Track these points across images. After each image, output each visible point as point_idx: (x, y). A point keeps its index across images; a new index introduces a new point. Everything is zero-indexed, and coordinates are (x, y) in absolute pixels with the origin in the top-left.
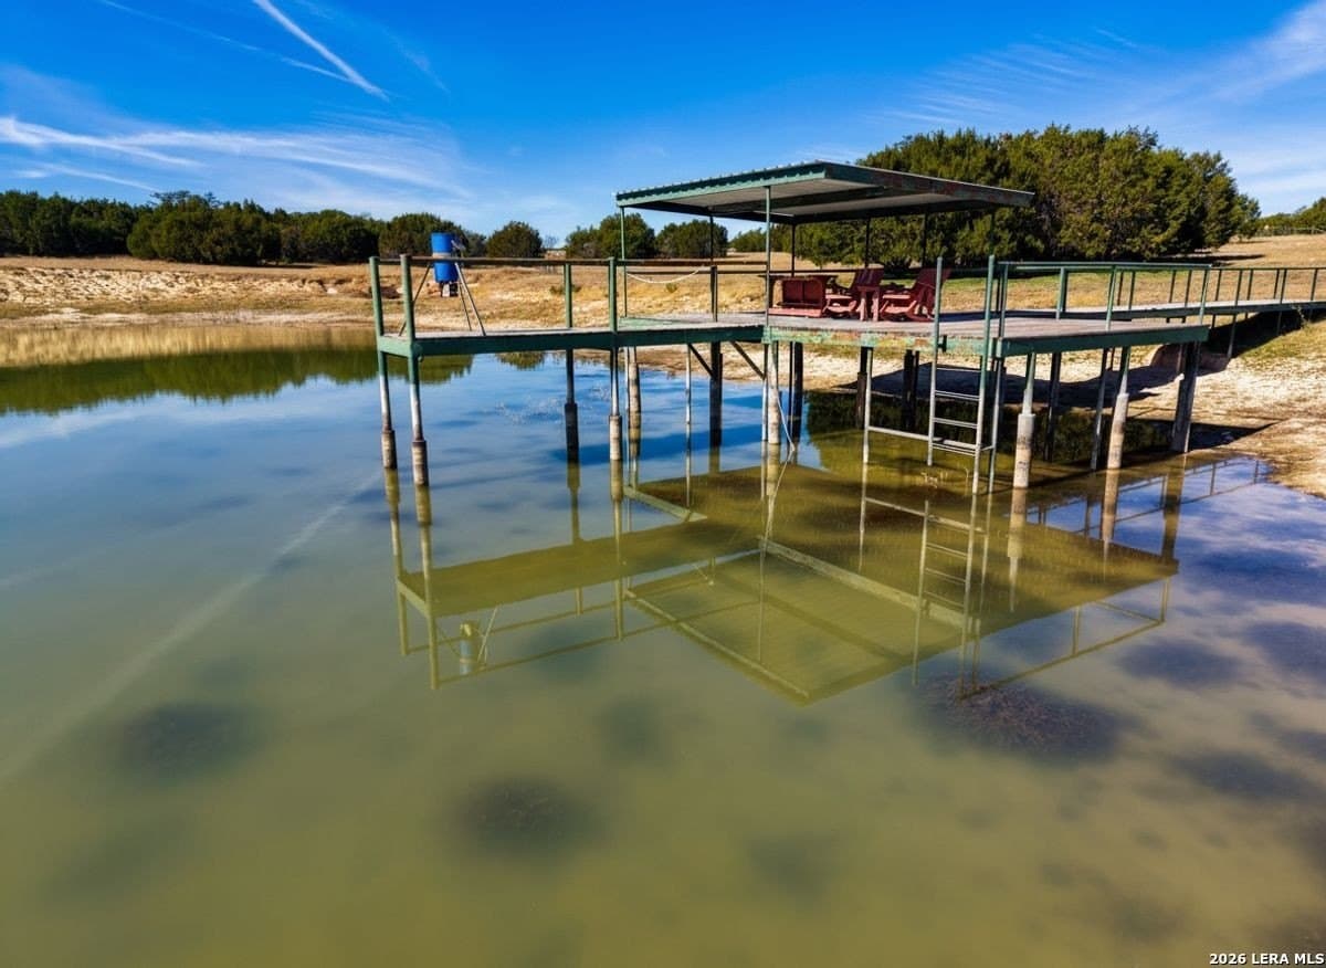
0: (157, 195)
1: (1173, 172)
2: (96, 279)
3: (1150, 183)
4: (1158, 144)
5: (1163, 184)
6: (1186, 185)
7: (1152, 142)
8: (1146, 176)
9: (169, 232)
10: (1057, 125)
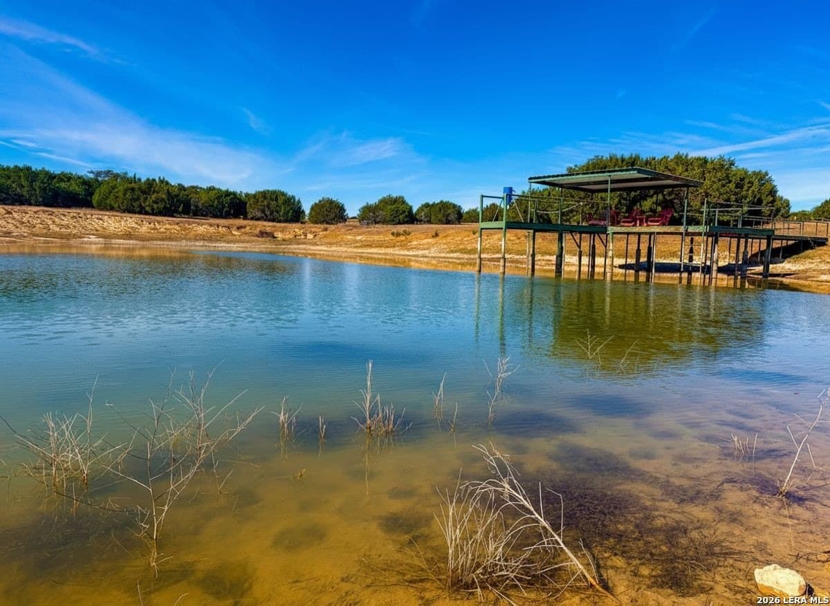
0: (92, 172)
1: (743, 181)
2: (95, 220)
3: (732, 186)
4: (735, 165)
5: (739, 186)
6: (751, 187)
7: (732, 164)
8: (730, 182)
9: (125, 195)
10: (681, 153)
